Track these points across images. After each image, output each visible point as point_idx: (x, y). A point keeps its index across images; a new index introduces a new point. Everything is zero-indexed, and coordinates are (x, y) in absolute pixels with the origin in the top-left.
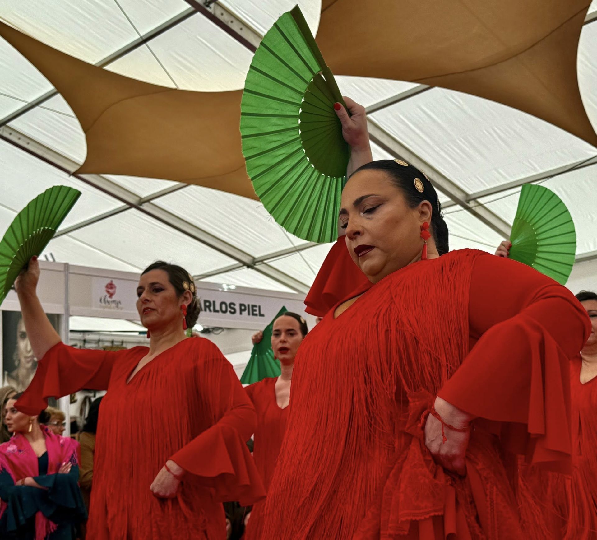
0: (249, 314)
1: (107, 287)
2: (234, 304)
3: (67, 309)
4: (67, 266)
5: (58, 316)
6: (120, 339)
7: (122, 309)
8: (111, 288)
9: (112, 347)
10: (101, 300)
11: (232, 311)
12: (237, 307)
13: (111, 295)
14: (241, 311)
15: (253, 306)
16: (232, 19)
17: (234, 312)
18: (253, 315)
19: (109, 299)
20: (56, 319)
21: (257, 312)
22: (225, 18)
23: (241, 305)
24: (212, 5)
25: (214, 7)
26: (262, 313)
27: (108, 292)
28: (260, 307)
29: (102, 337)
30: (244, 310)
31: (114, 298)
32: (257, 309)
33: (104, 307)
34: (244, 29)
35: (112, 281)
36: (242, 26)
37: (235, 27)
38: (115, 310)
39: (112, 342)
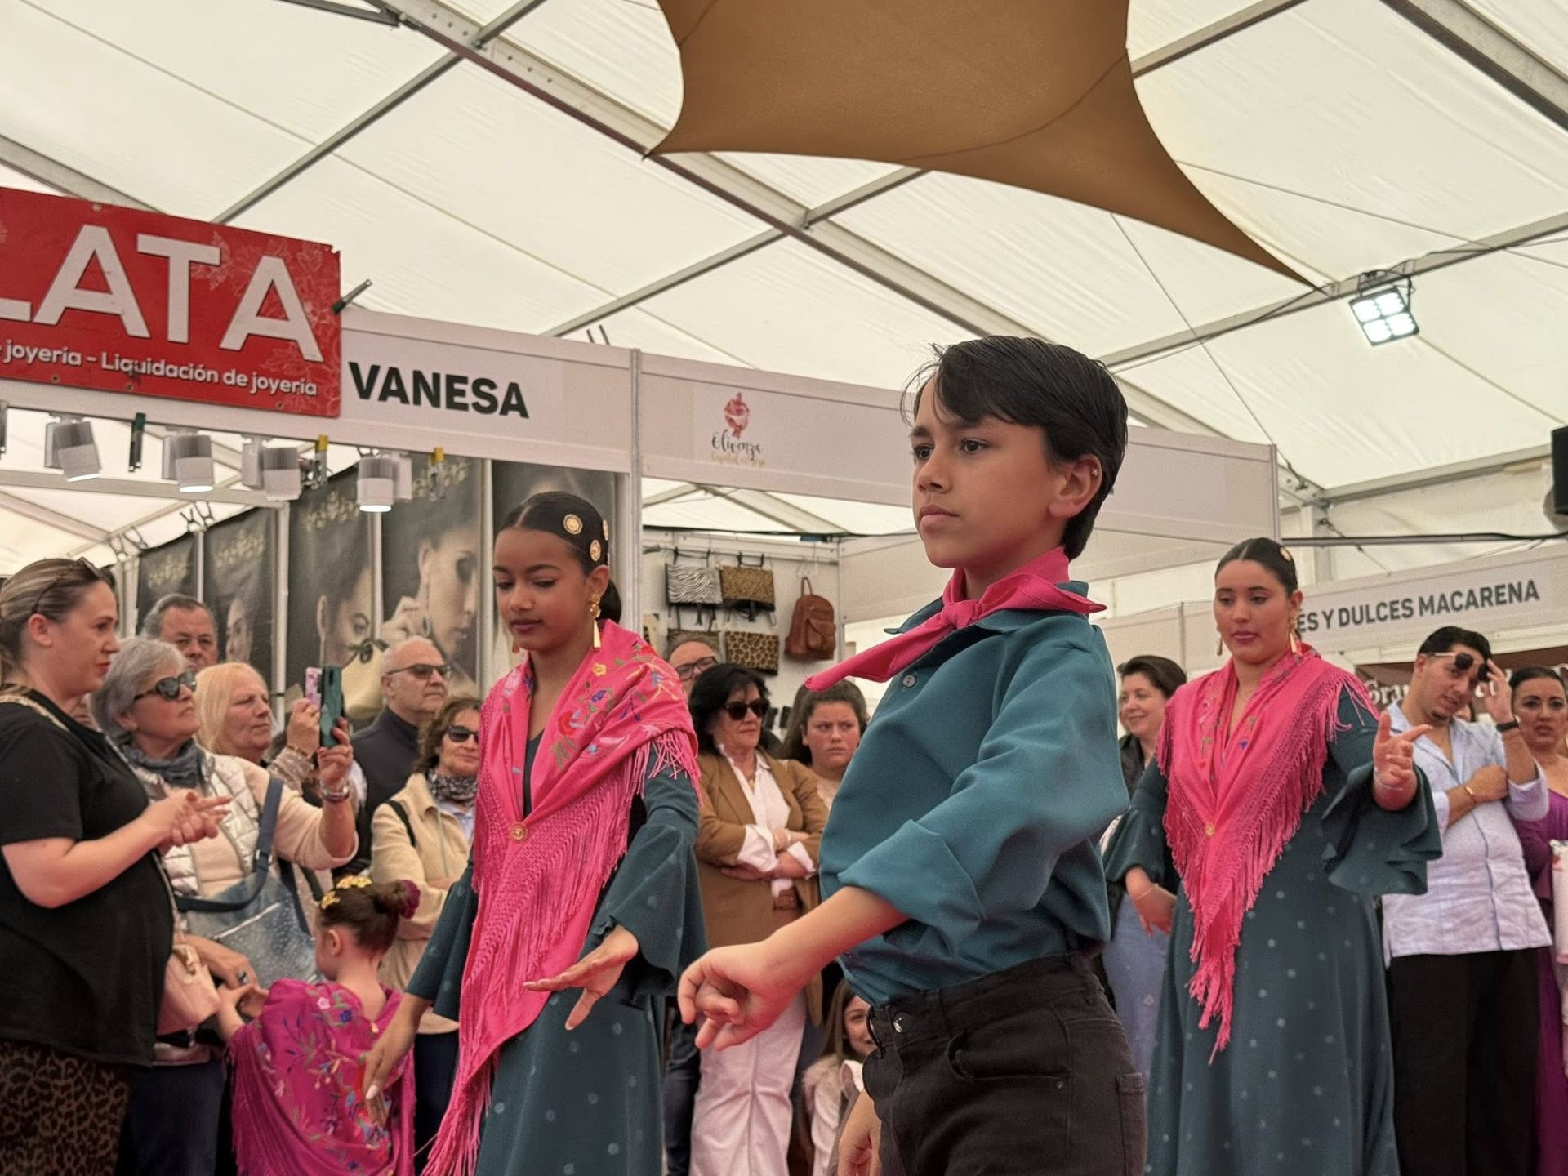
1: (728, 409)
3: (637, 462)
4: (636, 354)
5: (618, 477)
6: (758, 550)
7: (762, 464)
8: (739, 412)
9: (738, 570)
10: (713, 441)
13: (738, 430)
19: (734, 440)
20: (613, 483)
27: (731, 421)
29: (716, 546)
31: (745, 436)
33: (721, 460)
35: (739, 395)
38: (748, 467)
39: (740, 557)
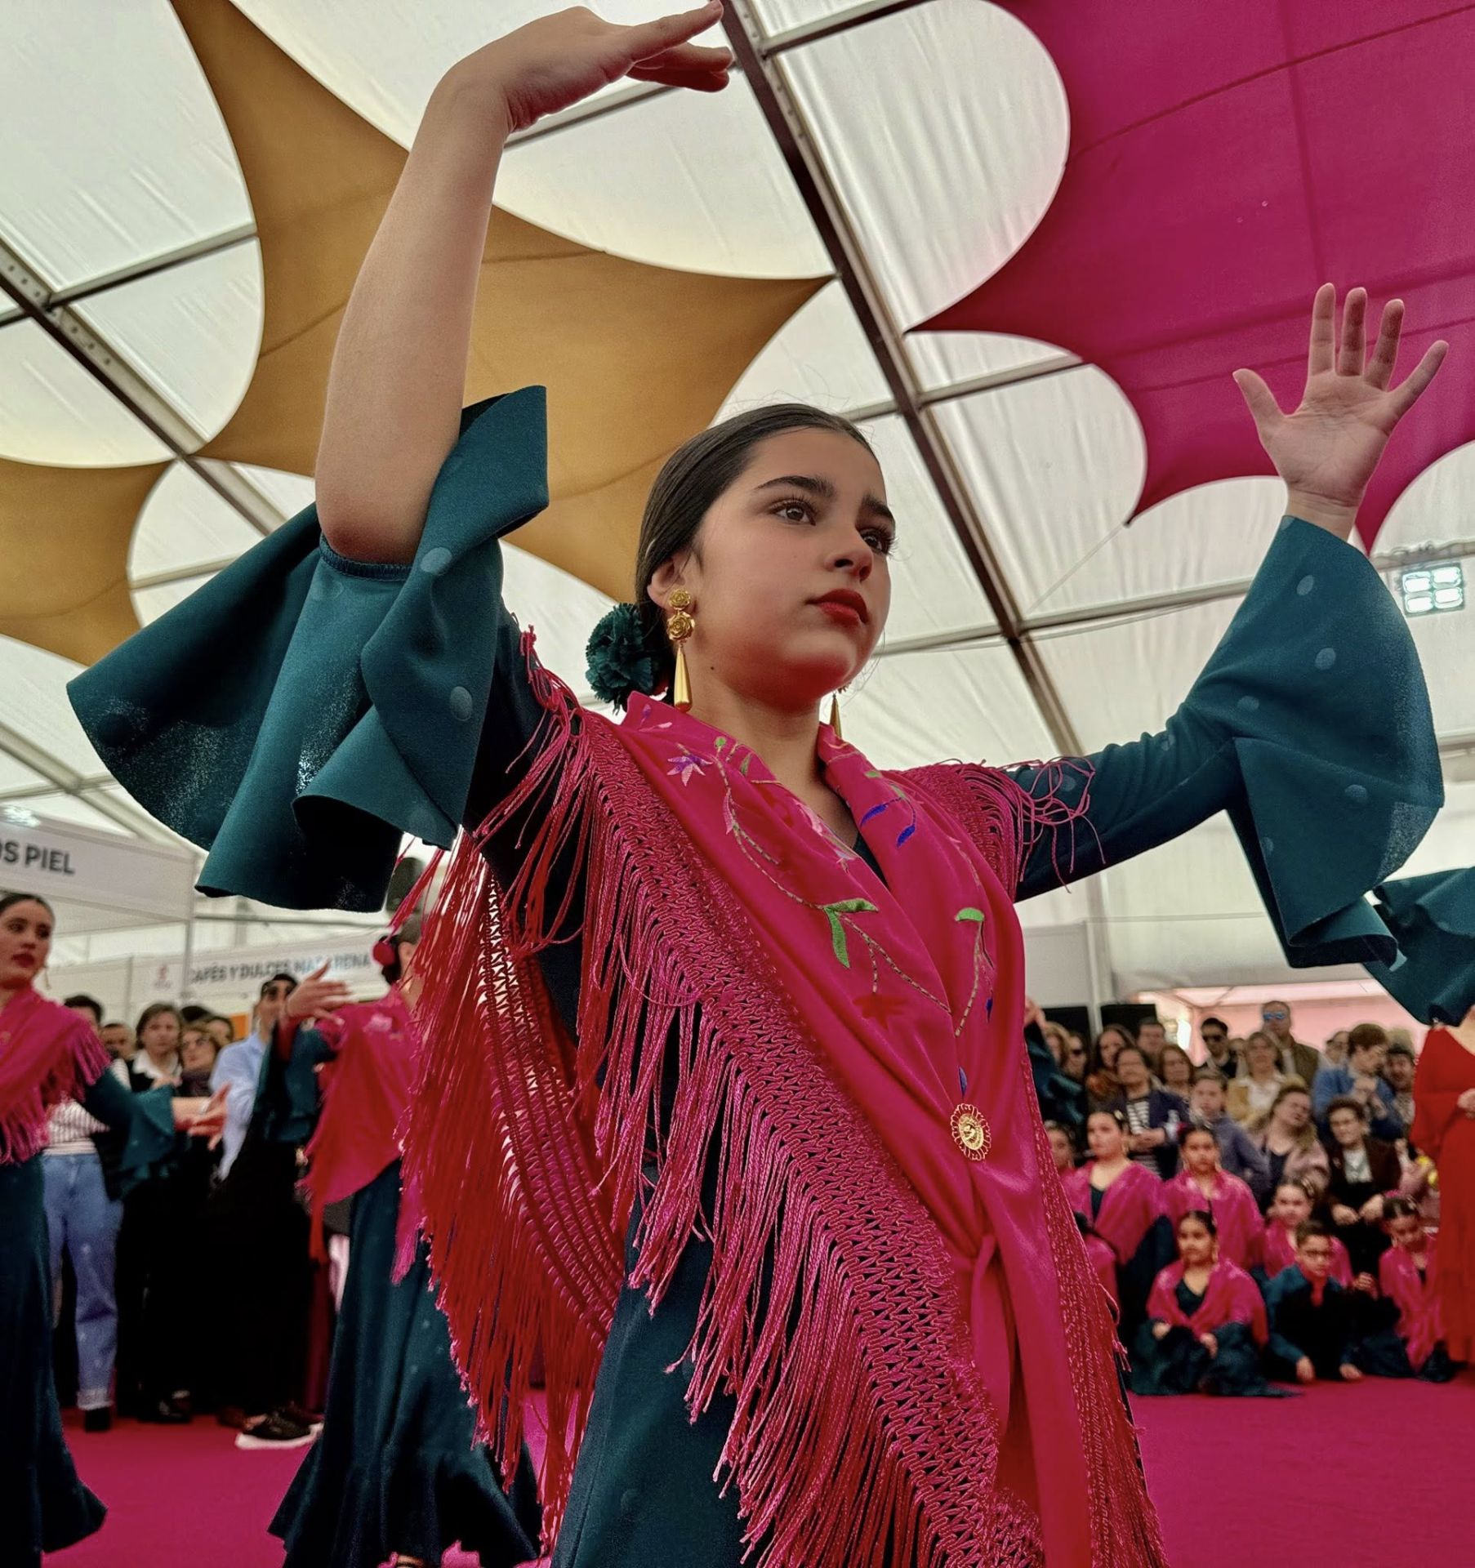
0: (43, 865)
2: (16, 845)
11: (11, 856)
12: (21, 852)
14: (29, 859)
15: (54, 853)
16: (92, 341)
17: (14, 860)
18: (52, 868)
21: (60, 865)
22: (80, 338)
23: (29, 849)
24: (58, 311)
25: (62, 317)
26: (71, 866)
28: (67, 857)
30: (35, 858)
32: (61, 859)
34: (113, 363)
36: (108, 356)
37: (97, 356)
